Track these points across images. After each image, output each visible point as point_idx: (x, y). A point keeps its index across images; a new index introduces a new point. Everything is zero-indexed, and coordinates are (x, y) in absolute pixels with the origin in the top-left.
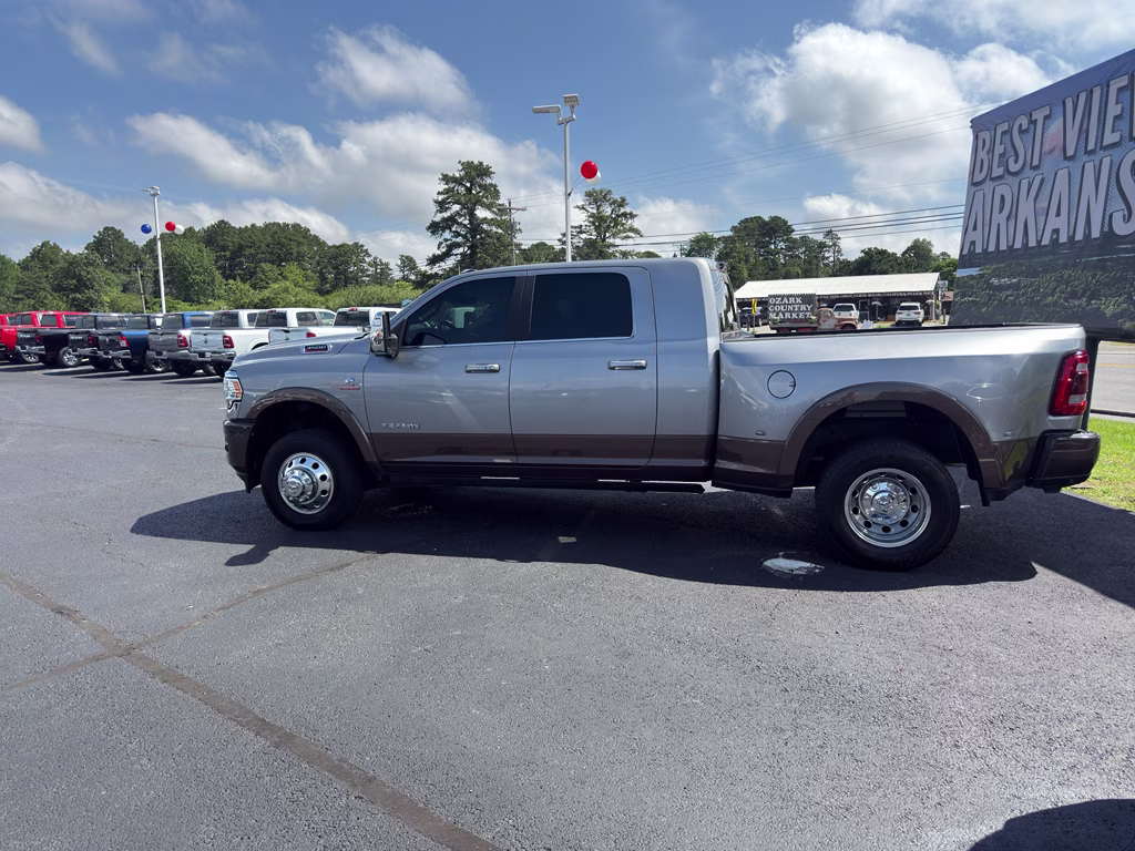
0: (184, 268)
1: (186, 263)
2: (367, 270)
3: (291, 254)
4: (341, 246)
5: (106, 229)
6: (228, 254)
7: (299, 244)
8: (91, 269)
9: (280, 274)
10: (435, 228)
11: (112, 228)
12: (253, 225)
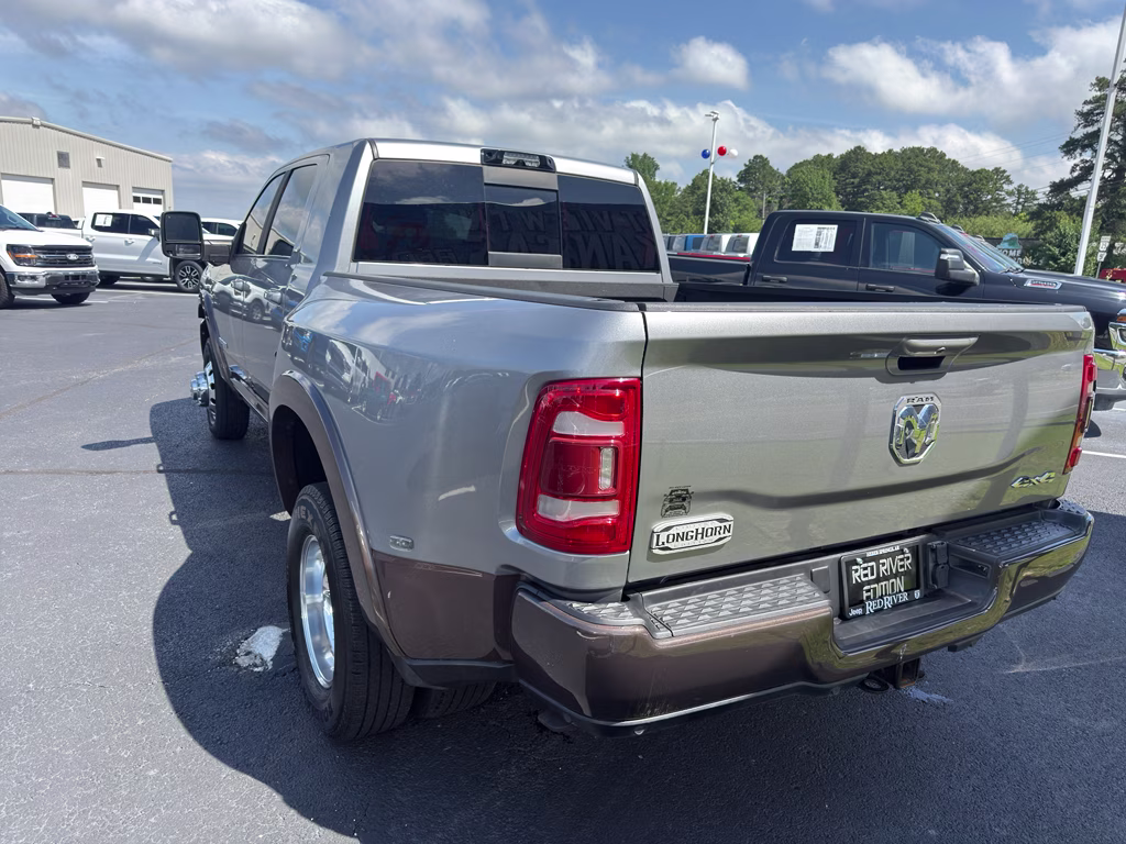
0: (806, 194)
1: (808, 189)
2: (1004, 199)
3: (919, 180)
4: (978, 172)
5: (756, 157)
6: (856, 181)
7: (930, 170)
8: (724, 194)
9: (899, 203)
10: (1070, 147)
11: (761, 157)
12: (890, 151)
